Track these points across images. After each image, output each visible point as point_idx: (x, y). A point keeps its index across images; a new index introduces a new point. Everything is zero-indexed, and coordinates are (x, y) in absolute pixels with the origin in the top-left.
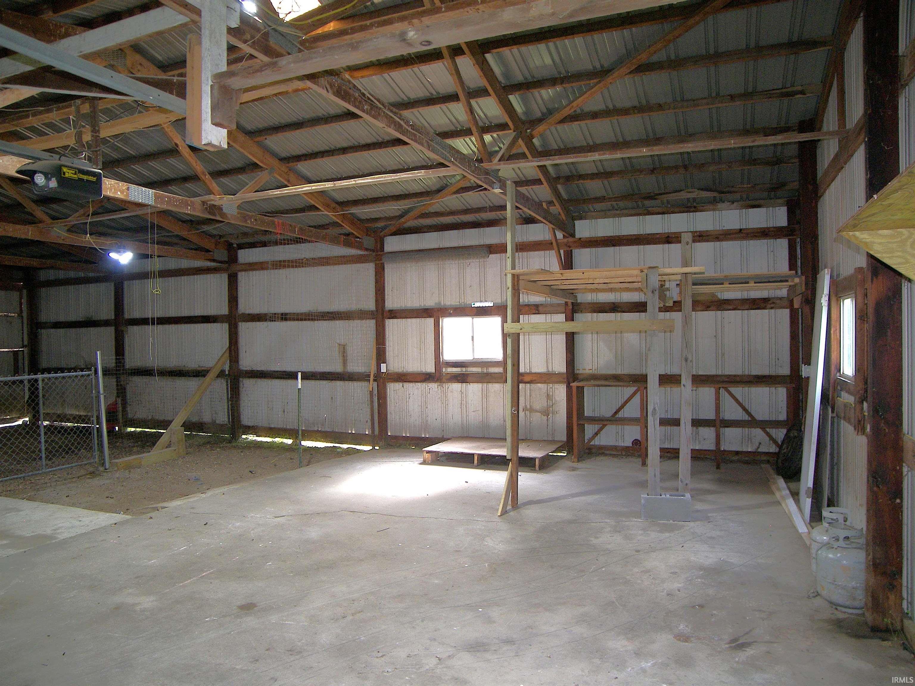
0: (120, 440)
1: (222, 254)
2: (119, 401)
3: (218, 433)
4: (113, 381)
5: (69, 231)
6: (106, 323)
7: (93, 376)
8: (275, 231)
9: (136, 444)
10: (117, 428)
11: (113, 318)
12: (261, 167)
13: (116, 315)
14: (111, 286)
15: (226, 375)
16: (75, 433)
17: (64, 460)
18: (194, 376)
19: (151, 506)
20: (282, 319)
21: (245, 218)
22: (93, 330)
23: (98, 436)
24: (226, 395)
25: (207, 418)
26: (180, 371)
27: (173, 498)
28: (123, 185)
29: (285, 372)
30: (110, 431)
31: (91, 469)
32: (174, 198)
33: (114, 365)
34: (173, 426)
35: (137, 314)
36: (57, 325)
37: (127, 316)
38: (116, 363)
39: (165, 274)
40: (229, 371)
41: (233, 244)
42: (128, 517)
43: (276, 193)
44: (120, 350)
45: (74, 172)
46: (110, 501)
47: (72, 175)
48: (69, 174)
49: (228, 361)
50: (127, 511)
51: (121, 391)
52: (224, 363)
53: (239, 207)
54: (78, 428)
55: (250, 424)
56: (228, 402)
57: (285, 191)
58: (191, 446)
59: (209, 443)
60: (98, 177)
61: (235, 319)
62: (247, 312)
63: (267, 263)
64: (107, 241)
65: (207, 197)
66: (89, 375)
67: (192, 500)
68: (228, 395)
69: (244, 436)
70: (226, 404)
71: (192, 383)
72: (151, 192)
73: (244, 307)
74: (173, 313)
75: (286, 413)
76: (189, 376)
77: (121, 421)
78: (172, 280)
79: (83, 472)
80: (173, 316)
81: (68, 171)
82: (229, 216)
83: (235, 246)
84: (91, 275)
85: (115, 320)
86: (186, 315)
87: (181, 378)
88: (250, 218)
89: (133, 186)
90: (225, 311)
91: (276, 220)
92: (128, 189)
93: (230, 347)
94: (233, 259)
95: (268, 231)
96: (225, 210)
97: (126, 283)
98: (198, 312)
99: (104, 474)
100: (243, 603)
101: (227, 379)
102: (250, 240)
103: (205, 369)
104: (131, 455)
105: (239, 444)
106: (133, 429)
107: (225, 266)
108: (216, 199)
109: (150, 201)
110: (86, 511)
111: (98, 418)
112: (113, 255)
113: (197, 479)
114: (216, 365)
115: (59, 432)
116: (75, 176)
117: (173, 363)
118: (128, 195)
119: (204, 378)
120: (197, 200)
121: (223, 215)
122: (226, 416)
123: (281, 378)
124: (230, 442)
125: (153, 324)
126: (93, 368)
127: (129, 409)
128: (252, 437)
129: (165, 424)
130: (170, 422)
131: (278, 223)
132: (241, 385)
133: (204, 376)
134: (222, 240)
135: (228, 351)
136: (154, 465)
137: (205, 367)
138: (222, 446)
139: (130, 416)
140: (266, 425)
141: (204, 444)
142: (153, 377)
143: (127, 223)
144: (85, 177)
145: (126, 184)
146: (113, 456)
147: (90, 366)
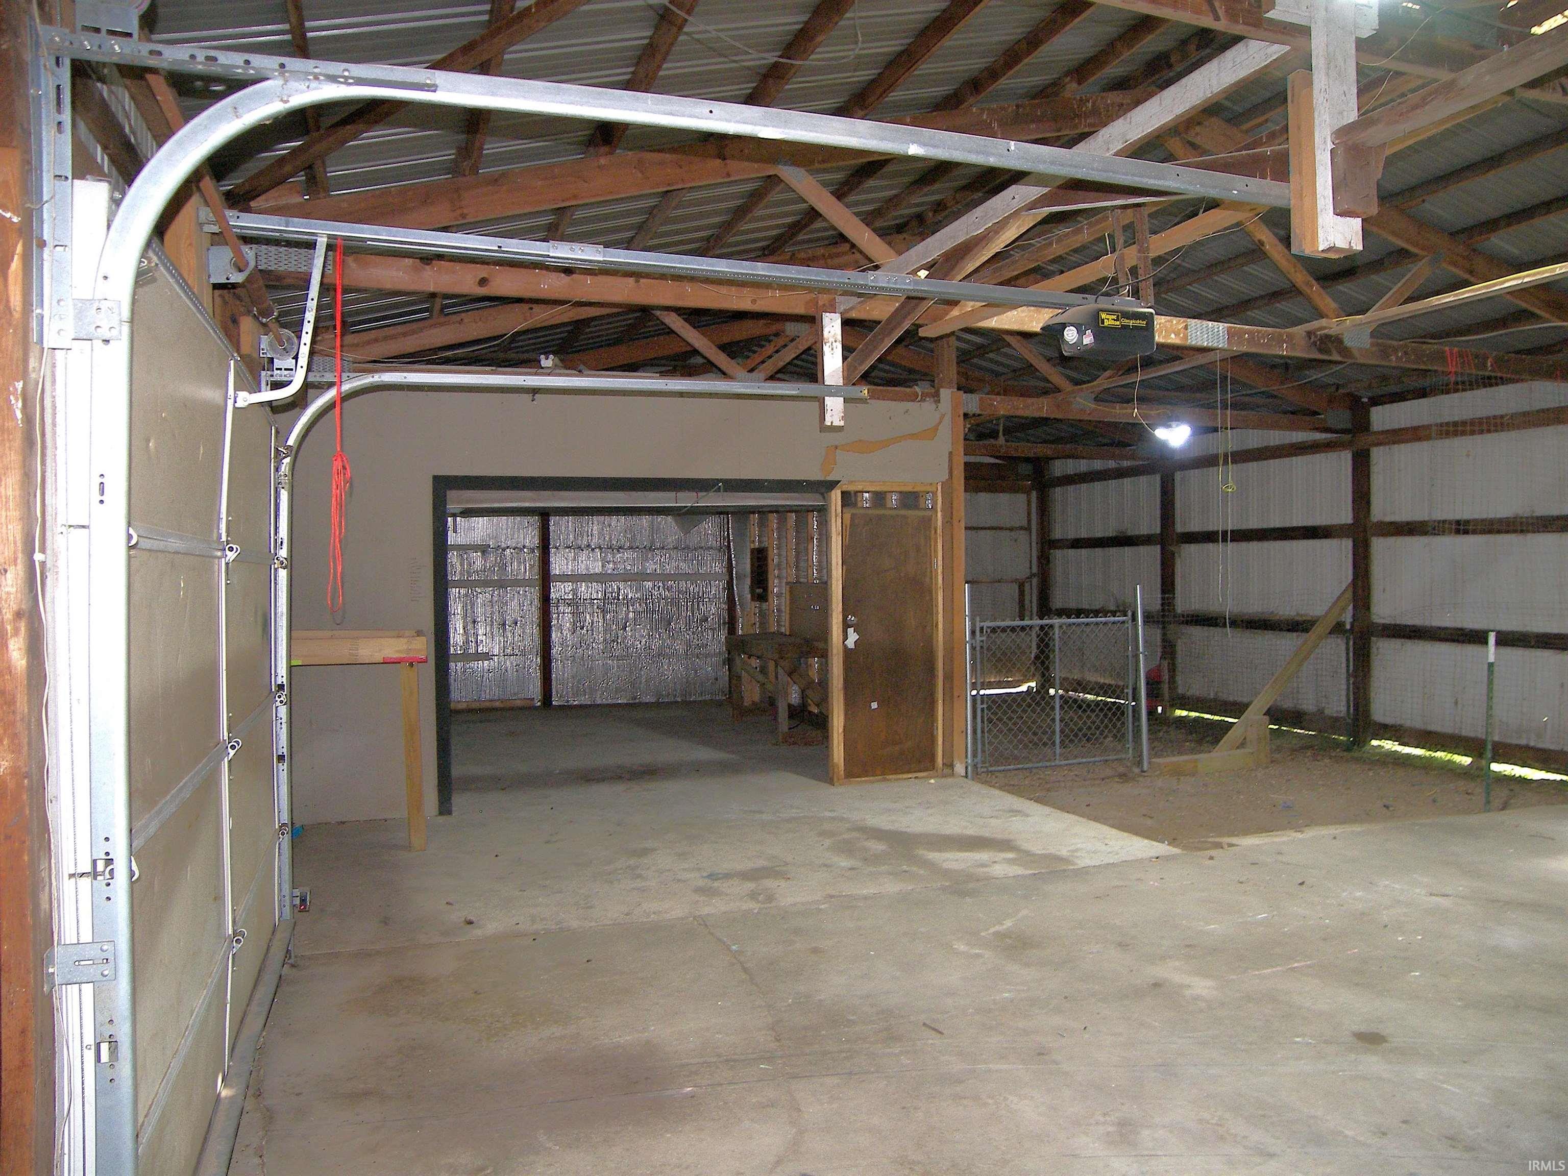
0: (1165, 728)
1: (1340, 417)
2: (1165, 663)
3: (1326, 732)
4: (1157, 633)
5: (1097, 399)
6: (1147, 540)
7: (1129, 625)
8: (1445, 370)
9: (1190, 737)
10: (1160, 709)
11: (1158, 531)
12: (1416, 255)
13: (1163, 526)
14: (1156, 480)
15: (1346, 631)
16: (1102, 710)
17: (1084, 750)
18: (1289, 630)
19: (1210, 840)
20: (1458, 532)
21: (1384, 352)
22: (1128, 551)
23: (1134, 716)
24: (1344, 665)
25: (1308, 704)
26: (1265, 620)
27: (1247, 832)
28: (1178, 323)
29: (1461, 629)
30: (1151, 712)
31: (1121, 769)
32: (1258, 332)
33: (1159, 607)
34: (1249, 713)
35: (1195, 526)
36: (1077, 544)
37: (1179, 528)
38: (1162, 605)
39: (1242, 457)
40: (1352, 625)
41: (1361, 397)
42: (1175, 851)
43: (1447, 300)
44: (1168, 585)
45: (1115, 317)
46: (1149, 822)
47: (1113, 322)
48: (1109, 320)
49: (1351, 607)
50: (1173, 842)
51: (1169, 650)
52: (1344, 609)
53: (1372, 335)
54: (1106, 703)
55: (1388, 721)
56: (1348, 680)
57: (1465, 294)
58: (1279, 749)
59: (1312, 747)
60: (1149, 318)
61: (1365, 531)
62: (1388, 519)
63: (1428, 427)
64: (1152, 410)
65: (1316, 324)
66: (1123, 622)
67: (1277, 840)
68: (1348, 666)
69: (1375, 743)
70: (1344, 681)
71: (1287, 643)
72: (1221, 327)
73: (1380, 511)
74: (1254, 523)
75: (1460, 706)
76: (1281, 630)
77: (1167, 696)
78: (1253, 466)
79: (1108, 772)
80: (1255, 527)
81: (1108, 317)
82: (1356, 353)
83: (1365, 400)
84: (1126, 464)
85: (1162, 534)
86: (1278, 525)
87: (1266, 632)
88: (1395, 350)
89: (1192, 322)
90: (1345, 516)
91: (1447, 348)
92: (1186, 328)
93: (1354, 583)
94: (1361, 425)
95: (1430, 371)
96: (1348, 343)
97: (1178, 476)
98: (1297, 521)
99: (1141, 779)
100: (1362, 1030)
101: (1348, 639)
102: (1393, 388)
103: (1309, 618)
104: (1180, 753)
105: (1365, 755)
106: (1184, 713)
107: (1347, 437)
108: (1331, 325)
109: (1221, 343)
110: (1114, 832)
111: (1135, 690)
112: (1161, 433)
113: (1288, 807)
114: (1327, 613)
115: (1080, 707)
116: (1118, 323)
117: (1254, 607)
118: (1186, 337)
119: (1307, 635)
120: (1299, 331)
121: (1345, 351)
122: (1344, 703)
123: (1453, 641)
124: (1348, 750)
125: (1224, 540)
126: (1130, 613)
127: (1179, 679)
128: (1389, 745)
129: (1237, 709)
130: (1246, 706)
131: (1452, 354)
132: (1374, 650)
133: (1306, 630)
134: (1341, 391)
135: (1351, 590)
136: (1217, 774)
137: (1306, 615)
138: (1333, 754)
139: (1180, 690)
140: (1418, 724)
141: (1302, 748)
142: (1219, 629)
143: (1186, 381)
144: (1131, 323)
145: (1182, 320)
146: (1155, 752)
147: (1123, 609)
